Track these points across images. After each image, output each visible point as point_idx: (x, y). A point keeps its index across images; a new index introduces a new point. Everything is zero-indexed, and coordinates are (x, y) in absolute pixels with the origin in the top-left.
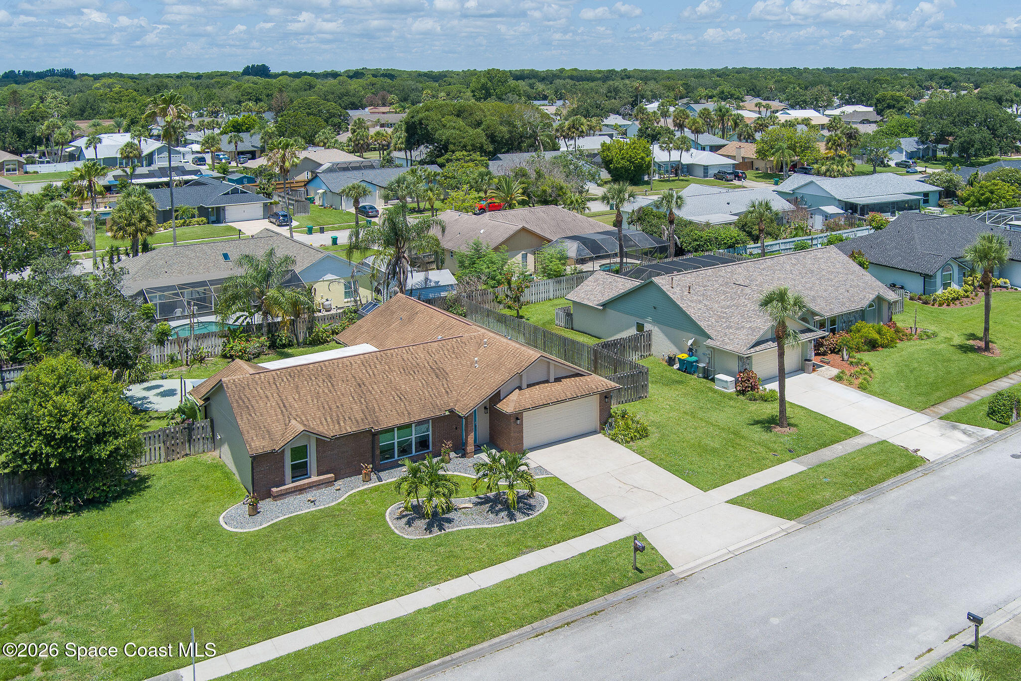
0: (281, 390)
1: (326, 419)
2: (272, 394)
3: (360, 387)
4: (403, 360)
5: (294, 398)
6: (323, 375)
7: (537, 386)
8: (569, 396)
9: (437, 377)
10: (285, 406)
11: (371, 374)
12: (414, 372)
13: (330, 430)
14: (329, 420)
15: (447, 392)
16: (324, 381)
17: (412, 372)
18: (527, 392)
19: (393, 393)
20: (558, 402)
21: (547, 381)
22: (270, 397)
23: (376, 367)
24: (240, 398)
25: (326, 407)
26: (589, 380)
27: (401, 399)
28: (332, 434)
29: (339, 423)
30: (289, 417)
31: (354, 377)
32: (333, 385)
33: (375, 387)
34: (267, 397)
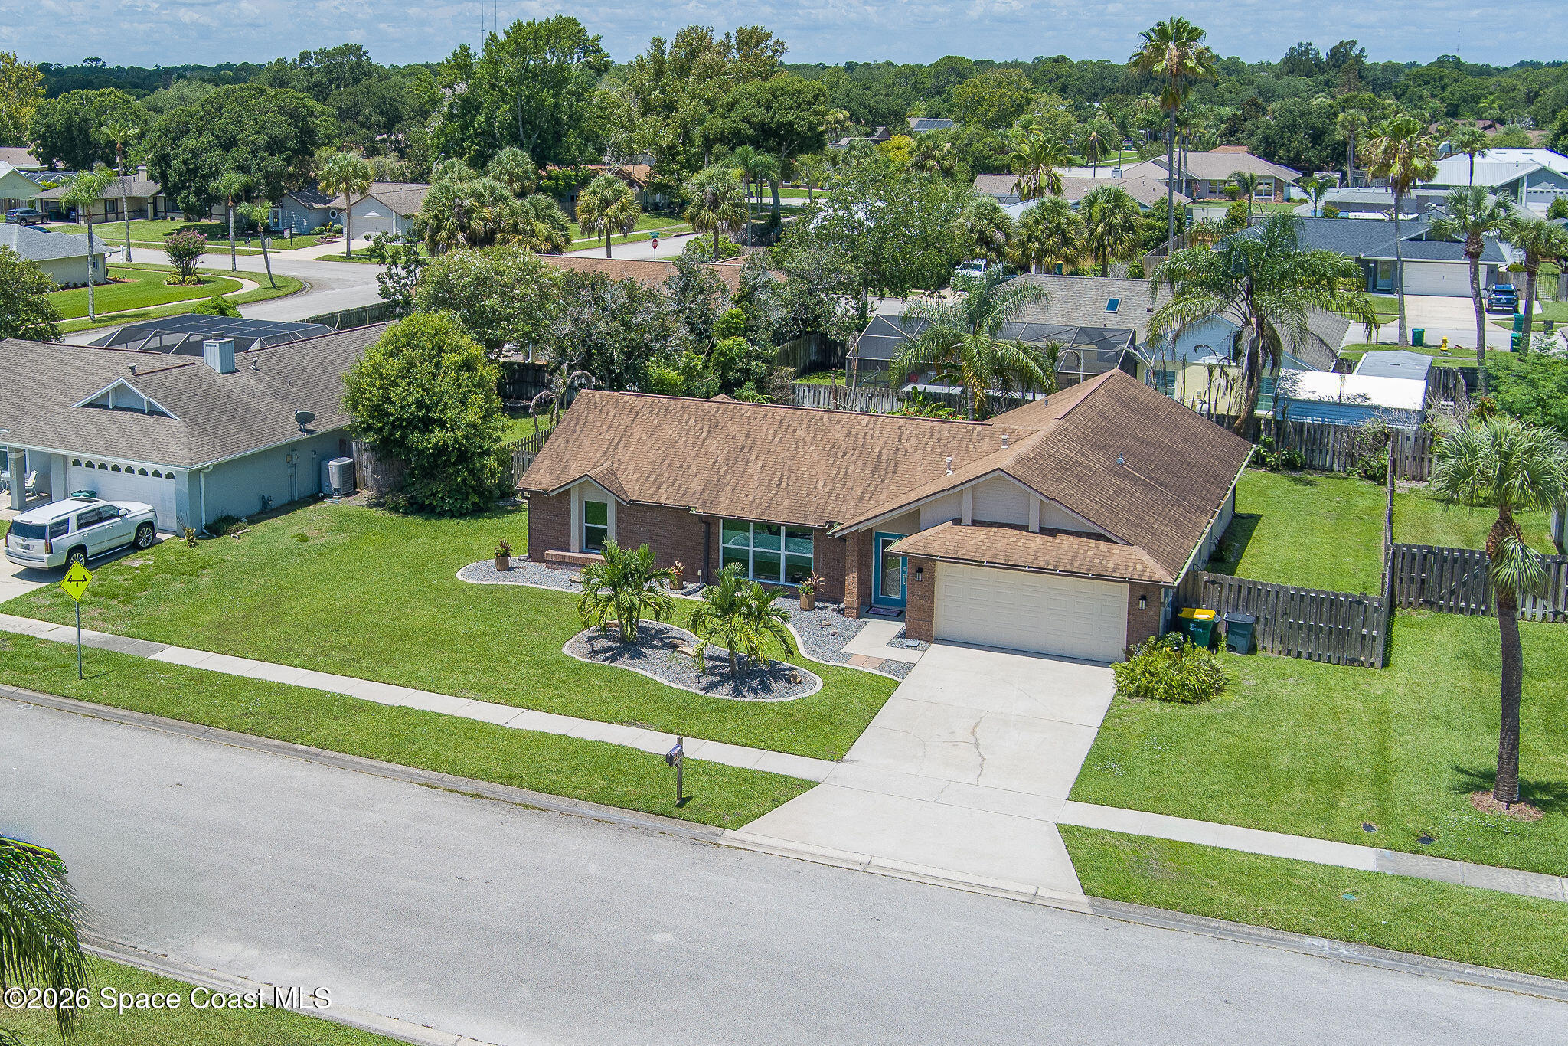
0: (637, 422)
1: (649, 477)
2: (619, 426)
3: (742, 450)
4: (849, 433)
5: (640, 438)
6: (710, 420)
7: (995, 529)
8: (1041, 562)
9: (873, 472)
10: (618, 444)
11: (777, 439)
12: (843, 457)
13: (636, 489)
14: (652, 479)
15: (862, 498)
16: (702, 428)
17: (840, 455)
18: (966, 532)
19: (778, 473)
20: (1006, 566)
21: (1024, 528)
22: (612, 430)
23: (795, 431)
24: (578, 419)
25: (667, 462)
26: (1116, 552)
27: (781, 482)
28: (635, 498)
29: (659, 487)
30: (607, 459)
31: (748, 436)
32: (706, 438)
33: (762, 458)
34: (610, 427)
